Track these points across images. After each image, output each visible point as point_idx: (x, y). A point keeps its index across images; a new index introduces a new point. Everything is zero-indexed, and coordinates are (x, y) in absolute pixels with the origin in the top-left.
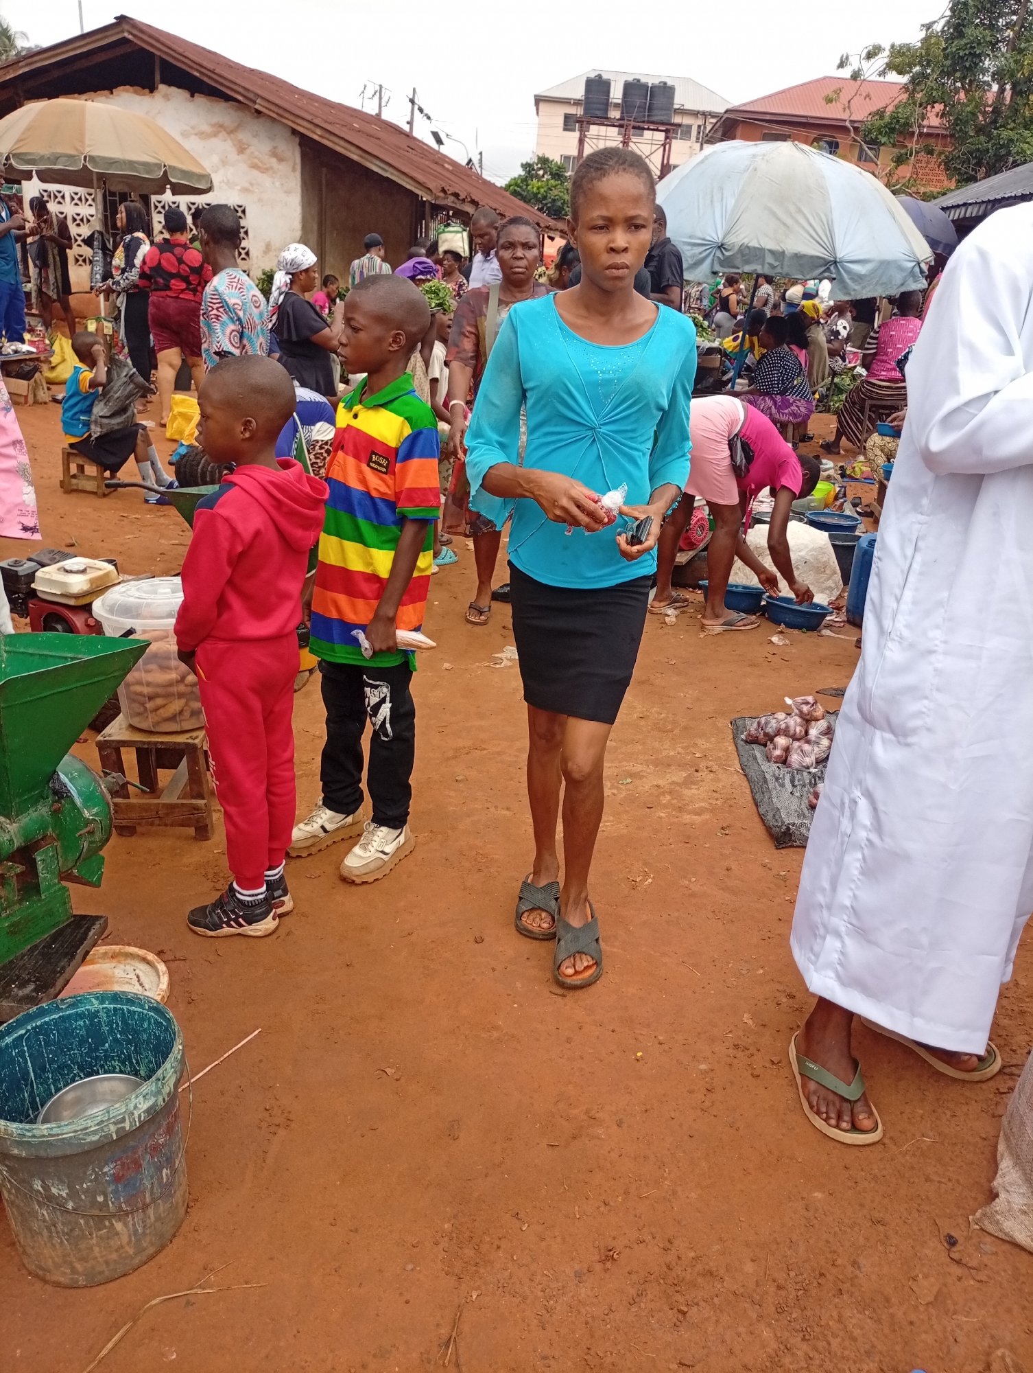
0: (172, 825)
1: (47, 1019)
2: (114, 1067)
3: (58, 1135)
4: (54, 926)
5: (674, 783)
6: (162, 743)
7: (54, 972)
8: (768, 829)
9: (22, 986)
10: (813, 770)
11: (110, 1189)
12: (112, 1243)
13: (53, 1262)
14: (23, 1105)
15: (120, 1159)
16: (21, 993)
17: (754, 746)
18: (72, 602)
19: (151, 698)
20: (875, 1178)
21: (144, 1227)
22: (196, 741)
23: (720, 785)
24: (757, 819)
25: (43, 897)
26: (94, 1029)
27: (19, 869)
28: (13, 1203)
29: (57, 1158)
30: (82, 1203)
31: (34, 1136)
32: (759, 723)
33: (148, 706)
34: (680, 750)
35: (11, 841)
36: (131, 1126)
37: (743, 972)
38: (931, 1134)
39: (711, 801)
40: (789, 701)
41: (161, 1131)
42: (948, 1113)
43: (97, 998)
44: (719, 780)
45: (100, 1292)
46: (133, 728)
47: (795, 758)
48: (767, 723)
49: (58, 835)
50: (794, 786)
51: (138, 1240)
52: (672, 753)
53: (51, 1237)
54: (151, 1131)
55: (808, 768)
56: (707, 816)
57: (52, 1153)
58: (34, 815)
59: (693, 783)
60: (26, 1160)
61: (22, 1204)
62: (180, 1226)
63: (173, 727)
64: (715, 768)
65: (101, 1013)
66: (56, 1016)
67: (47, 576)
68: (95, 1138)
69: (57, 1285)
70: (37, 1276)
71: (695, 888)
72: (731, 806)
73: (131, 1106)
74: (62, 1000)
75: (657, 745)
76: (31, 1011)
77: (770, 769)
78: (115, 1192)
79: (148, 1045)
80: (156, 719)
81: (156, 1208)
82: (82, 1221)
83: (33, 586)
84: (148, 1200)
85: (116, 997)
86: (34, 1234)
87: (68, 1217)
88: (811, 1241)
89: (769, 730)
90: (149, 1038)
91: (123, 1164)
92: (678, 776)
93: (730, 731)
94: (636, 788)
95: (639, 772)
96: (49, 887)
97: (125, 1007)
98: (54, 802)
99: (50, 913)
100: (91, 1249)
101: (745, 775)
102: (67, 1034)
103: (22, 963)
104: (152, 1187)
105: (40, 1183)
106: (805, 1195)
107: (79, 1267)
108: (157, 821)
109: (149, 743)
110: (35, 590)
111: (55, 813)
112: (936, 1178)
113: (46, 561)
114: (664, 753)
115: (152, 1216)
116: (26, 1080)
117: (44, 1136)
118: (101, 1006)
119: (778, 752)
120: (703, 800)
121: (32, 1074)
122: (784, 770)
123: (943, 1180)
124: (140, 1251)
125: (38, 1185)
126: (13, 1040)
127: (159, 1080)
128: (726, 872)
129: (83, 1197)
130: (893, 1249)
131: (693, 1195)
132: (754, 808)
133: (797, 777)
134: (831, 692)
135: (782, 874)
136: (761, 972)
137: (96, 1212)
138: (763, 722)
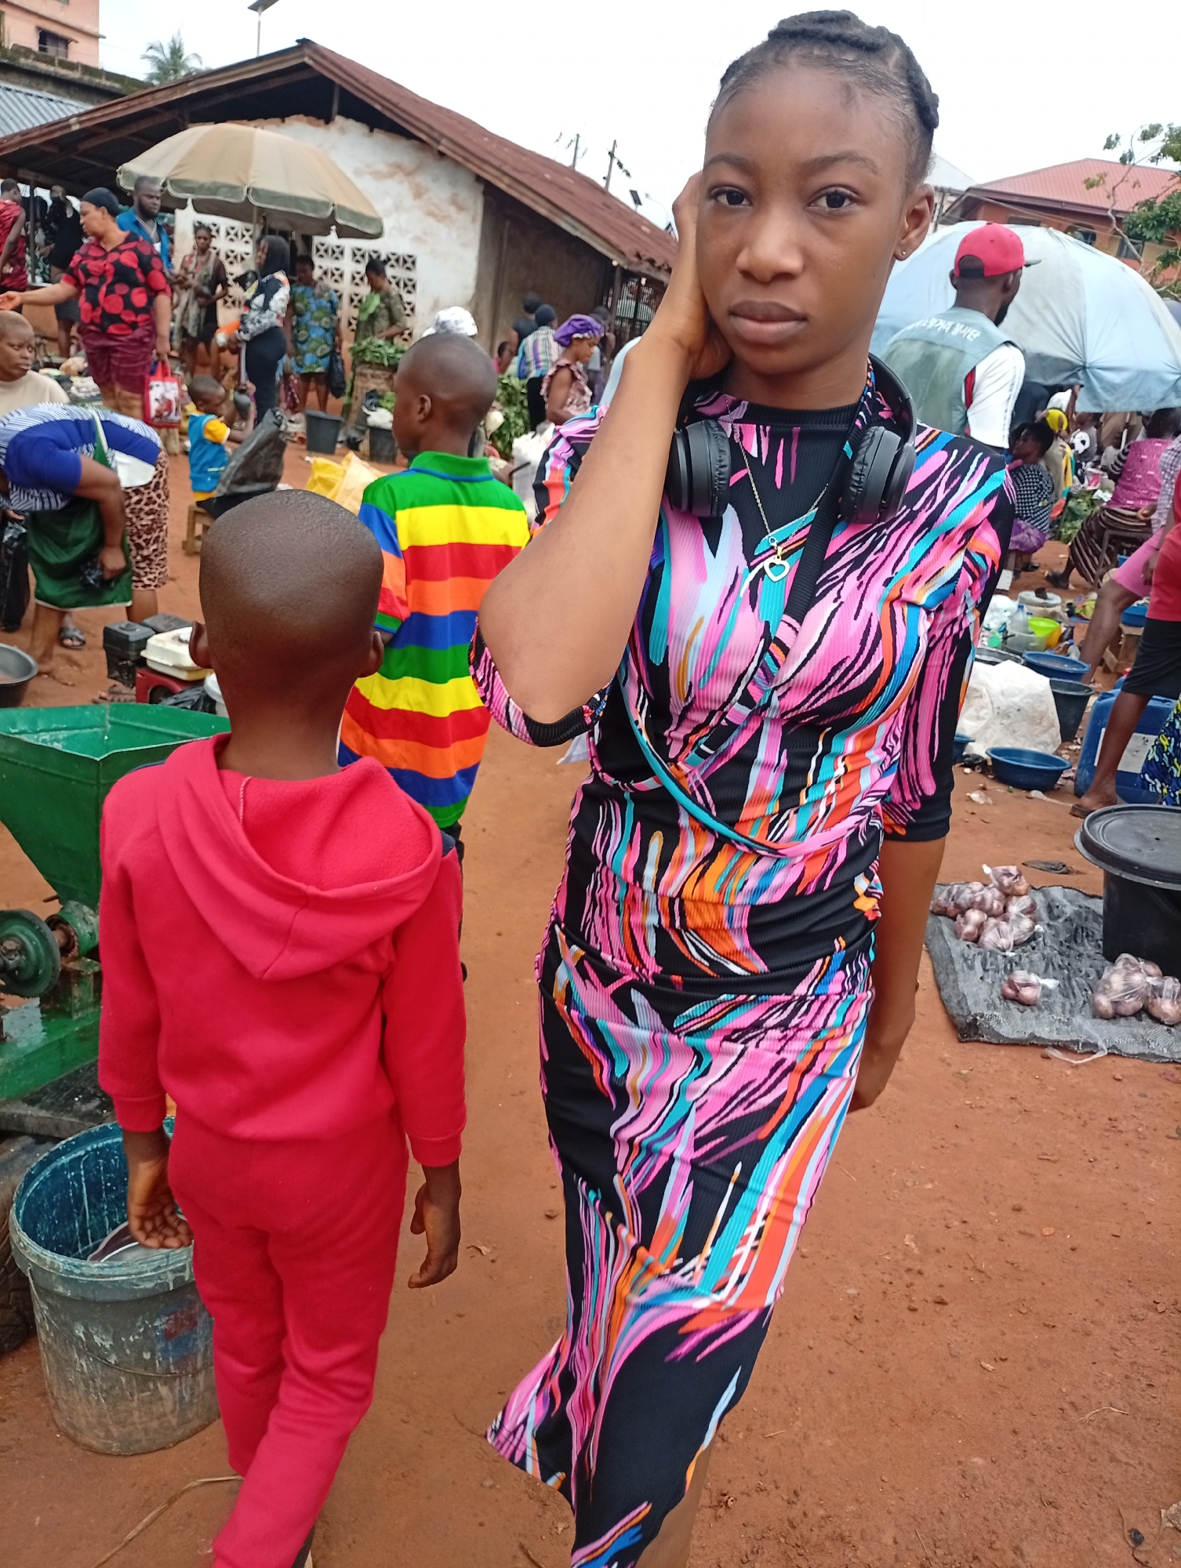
1: (110, 1141)
3: (109, 1276)
8: (951, 1019)
9: (87, 1099)
10: (1009, 954)
11: (159, 1347)
12: (154, 1408)
13: (88, 1422)
14: (72, 1236)
15: (174, 1313)
16: (84, 1108)
17: (940, 918)
18: (183, 676)
20: (1048, 1448)
21: (192, 1395)
24: (938, 1004)
28: (50, 1347)
29: (104, 1303)
30: (126, 1359)
31: (82, 1275)
32: (949, 892)
37: (909, 1184)
38: (1120, 1404)
40: (987, 870)
42: (1144, 1382)
45: (135, 1463)
47: (989, 937)
48: (959, 893)
50: (985, 970)
51: (184, 1410)
53: (87, 1393)
55: (1004, 951)
57: (100, 1296)
60: (70, 1300)
61: (60, 1351)
67: (160, 645)
68: (150, 1285)
69: (89, 1448)
70: (67, 1435)
76: (93, 1130)
77: (958, 947)
82: (123, 1380)
83: (143, 653)
84: (199, 1364)
86: (70, 1386)
87: (110, 1372)
88: (966, 1516)
89: (961, 901)
91: (176, 1319)
100: (130, 1412)
103: (89, 1074)
105: (82, 1329)
106: (962, 1459)
107: (114, 1430)
110: (145, 659)
112: (1124, 1459)
113: (160, 627)
115: (201, 1384)
116: (78, 1209)
117: (93, 1276)
119: (969, 929)
121: (86, 1203)
122: (974, 950)
123: (1132, 1462)
124: (183, 1422)
125: (79, 1331)
126: (71, 1161)
129: (128, 1351)
130: (1065, 1538)
131: (829, 1443)
132: (935, 991)
133: (989, 960)
134: (1042, 866)
135: (964, 1072)
136: (930, 1186)
137: (141, 1371)
138: (954, 891)
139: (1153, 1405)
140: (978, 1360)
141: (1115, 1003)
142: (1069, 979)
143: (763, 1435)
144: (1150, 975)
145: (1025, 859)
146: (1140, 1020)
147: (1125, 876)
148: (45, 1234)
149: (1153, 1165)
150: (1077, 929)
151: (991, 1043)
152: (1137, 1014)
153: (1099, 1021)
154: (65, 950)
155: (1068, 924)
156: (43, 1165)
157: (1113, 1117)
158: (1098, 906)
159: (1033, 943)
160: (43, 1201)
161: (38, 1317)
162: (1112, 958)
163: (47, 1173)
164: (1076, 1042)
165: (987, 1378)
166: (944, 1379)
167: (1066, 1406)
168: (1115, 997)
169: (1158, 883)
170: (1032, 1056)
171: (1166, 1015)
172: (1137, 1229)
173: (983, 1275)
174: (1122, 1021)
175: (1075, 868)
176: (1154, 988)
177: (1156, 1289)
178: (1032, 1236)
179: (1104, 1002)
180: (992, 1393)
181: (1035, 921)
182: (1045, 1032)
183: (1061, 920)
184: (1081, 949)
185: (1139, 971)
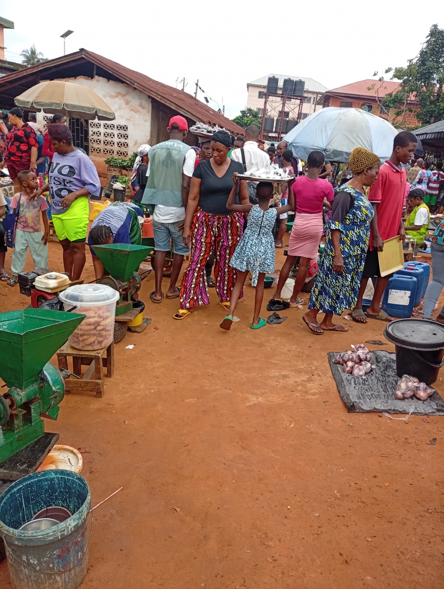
0: (86, 391)
1: (32, 481)
2: (59, 503)
3: (36, 536)
4: (36, 437)
5: (303, 380)
6: (85, 355)
7: (36, 459)
8: (345, 404)
9: (22, 464)
10: (364, 377)
11: (56, 561)
12: (54, 586)
14: (19, 519)
15: (61, 548)
16: (21, 468)
17: (338, 365)
18: (50, 291)
19: (81, 335)
20: (394, 571)
21: (69, 579)
22: (100, 355)
23: (323, 382)
24: (339, 398)
25: (33, 424)
26: (52, 487)
27: (24, 412)
28: (12, 565)
29: (34, 547)
30: (43, 568)
31: (25, 536)
32: (340, 355)
33: (81, 339)
34: (305, 365)
35: (21, 399)
36: (67, 533)
37: (335, 470)
38: (419, 551)
39: (319, 389)
40: (353, 346)
41: (79, 535)
42: (427, 541)
43: (54, 472)
44: (322, 380)
46: (73, 348)
47: (356, 371)
48: (344, 355)
49: (41, 397)
50: (356, 384)
51: (66, 585)
52: (302, 367)
53: (28, 582)
54: (75, 535)
55: (361, 376)
56: (317, 396)
57: (32, 544)
58: (32, 388)
59: (311, 381)
60: (20, 546)
61: (16, 567)
62: (84, 579)
63: (90, 348)
64: (321, 374)
65: (55, 479)
66: (36, 480)
67: (40, 280)
68: (51, 538)
71: (312, 430)
72: (328, 392)
73: (68, 524)
74: (39, 472)
75: (296, 363)
76: (25, 477)
77: (345, 376)
78: (58, 563)
79: (74, 494)
80: (83, 344)
81: (75, 571)
82: (42, 576)
83: (34, 284)
84: (72, 566)
85: (63, 472)
86: (21, 580)
87: (36, 573)
89: (345, 359)
90: (75, 491)
91: (62, 550)
92: (305, 377)
93: (327, 358)
94: (287, 382)
95: (288, 375)
96: (35, 420)
97: (66, 477)
98: (41, 383)
99: (35, 431)
101: (334, 378)
102: (40, 487)
103: (22, 454)
104: (74, 561)
105: (26, 557)
106: (363, 578)
108: (80, 389)
109: (79, 355)
110: (34, 286)
111: (41, 388)
112: (422, 573)
113: (40, 273)
114: (299, 367)
115: (73, 574)
116: (21, 508)
117: (29, 537)
118: (55, 476)
119: (348, 369)
120: (316, 389)
121: (24, 505)
122: (351, 377)
123: (425, 574)
125: (24, 558)
126: (17, 490)
127: (80, 512)
128: (326, 423)
129: (44, 565)
131: (313, 576)
132: (338, 393)
133: (357, 380)
134: (372, 342)
135: (351, 424)
136: (342, 470)
137: (49, 572)
138: (342, 355)
139: (431, 550)
140: (365, 538)
141: (403, 394)
142: (386, 385)
143: (288, 575)
144: (415, 382)
145: (366, 340)
146: (413, 399)
147: (403, 346)
148: (9, 519)
149: (422, 455)
150: (387, 366)
151: (360, 412)
152: (412, 397)
153: (398, 401)
154: (11, 406)
155: (384, 364)
156: (7, 493)
157: (406, 438)
158: (394, 357)
159: (372, 373)
160: (7, 507)
161: (7, 554)
162: (400, 376)
163: (8, 495)
164: (390, 410)
165: (369, 544)
166: (353, 546)
167: (399, 553)
168: (403, 391)
169: (415, 348)
170: (375, 416)
171: (422, 397)
172: (418, 481)
173: (364, 504)
174: (406, 400)
175: (384, 342)
176: (417, 387)
177: (428, 504)
178: (381, 487)
179: (399, 393)
180: (372, 550)
181: (372, 364)
182: (379, 407)
183: (381, 363)
184: (389, 374)
185: (411, 381)
